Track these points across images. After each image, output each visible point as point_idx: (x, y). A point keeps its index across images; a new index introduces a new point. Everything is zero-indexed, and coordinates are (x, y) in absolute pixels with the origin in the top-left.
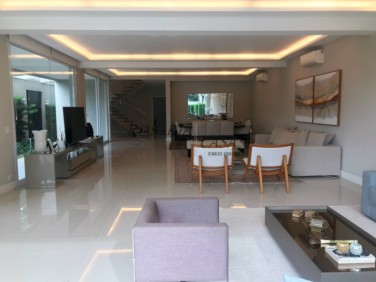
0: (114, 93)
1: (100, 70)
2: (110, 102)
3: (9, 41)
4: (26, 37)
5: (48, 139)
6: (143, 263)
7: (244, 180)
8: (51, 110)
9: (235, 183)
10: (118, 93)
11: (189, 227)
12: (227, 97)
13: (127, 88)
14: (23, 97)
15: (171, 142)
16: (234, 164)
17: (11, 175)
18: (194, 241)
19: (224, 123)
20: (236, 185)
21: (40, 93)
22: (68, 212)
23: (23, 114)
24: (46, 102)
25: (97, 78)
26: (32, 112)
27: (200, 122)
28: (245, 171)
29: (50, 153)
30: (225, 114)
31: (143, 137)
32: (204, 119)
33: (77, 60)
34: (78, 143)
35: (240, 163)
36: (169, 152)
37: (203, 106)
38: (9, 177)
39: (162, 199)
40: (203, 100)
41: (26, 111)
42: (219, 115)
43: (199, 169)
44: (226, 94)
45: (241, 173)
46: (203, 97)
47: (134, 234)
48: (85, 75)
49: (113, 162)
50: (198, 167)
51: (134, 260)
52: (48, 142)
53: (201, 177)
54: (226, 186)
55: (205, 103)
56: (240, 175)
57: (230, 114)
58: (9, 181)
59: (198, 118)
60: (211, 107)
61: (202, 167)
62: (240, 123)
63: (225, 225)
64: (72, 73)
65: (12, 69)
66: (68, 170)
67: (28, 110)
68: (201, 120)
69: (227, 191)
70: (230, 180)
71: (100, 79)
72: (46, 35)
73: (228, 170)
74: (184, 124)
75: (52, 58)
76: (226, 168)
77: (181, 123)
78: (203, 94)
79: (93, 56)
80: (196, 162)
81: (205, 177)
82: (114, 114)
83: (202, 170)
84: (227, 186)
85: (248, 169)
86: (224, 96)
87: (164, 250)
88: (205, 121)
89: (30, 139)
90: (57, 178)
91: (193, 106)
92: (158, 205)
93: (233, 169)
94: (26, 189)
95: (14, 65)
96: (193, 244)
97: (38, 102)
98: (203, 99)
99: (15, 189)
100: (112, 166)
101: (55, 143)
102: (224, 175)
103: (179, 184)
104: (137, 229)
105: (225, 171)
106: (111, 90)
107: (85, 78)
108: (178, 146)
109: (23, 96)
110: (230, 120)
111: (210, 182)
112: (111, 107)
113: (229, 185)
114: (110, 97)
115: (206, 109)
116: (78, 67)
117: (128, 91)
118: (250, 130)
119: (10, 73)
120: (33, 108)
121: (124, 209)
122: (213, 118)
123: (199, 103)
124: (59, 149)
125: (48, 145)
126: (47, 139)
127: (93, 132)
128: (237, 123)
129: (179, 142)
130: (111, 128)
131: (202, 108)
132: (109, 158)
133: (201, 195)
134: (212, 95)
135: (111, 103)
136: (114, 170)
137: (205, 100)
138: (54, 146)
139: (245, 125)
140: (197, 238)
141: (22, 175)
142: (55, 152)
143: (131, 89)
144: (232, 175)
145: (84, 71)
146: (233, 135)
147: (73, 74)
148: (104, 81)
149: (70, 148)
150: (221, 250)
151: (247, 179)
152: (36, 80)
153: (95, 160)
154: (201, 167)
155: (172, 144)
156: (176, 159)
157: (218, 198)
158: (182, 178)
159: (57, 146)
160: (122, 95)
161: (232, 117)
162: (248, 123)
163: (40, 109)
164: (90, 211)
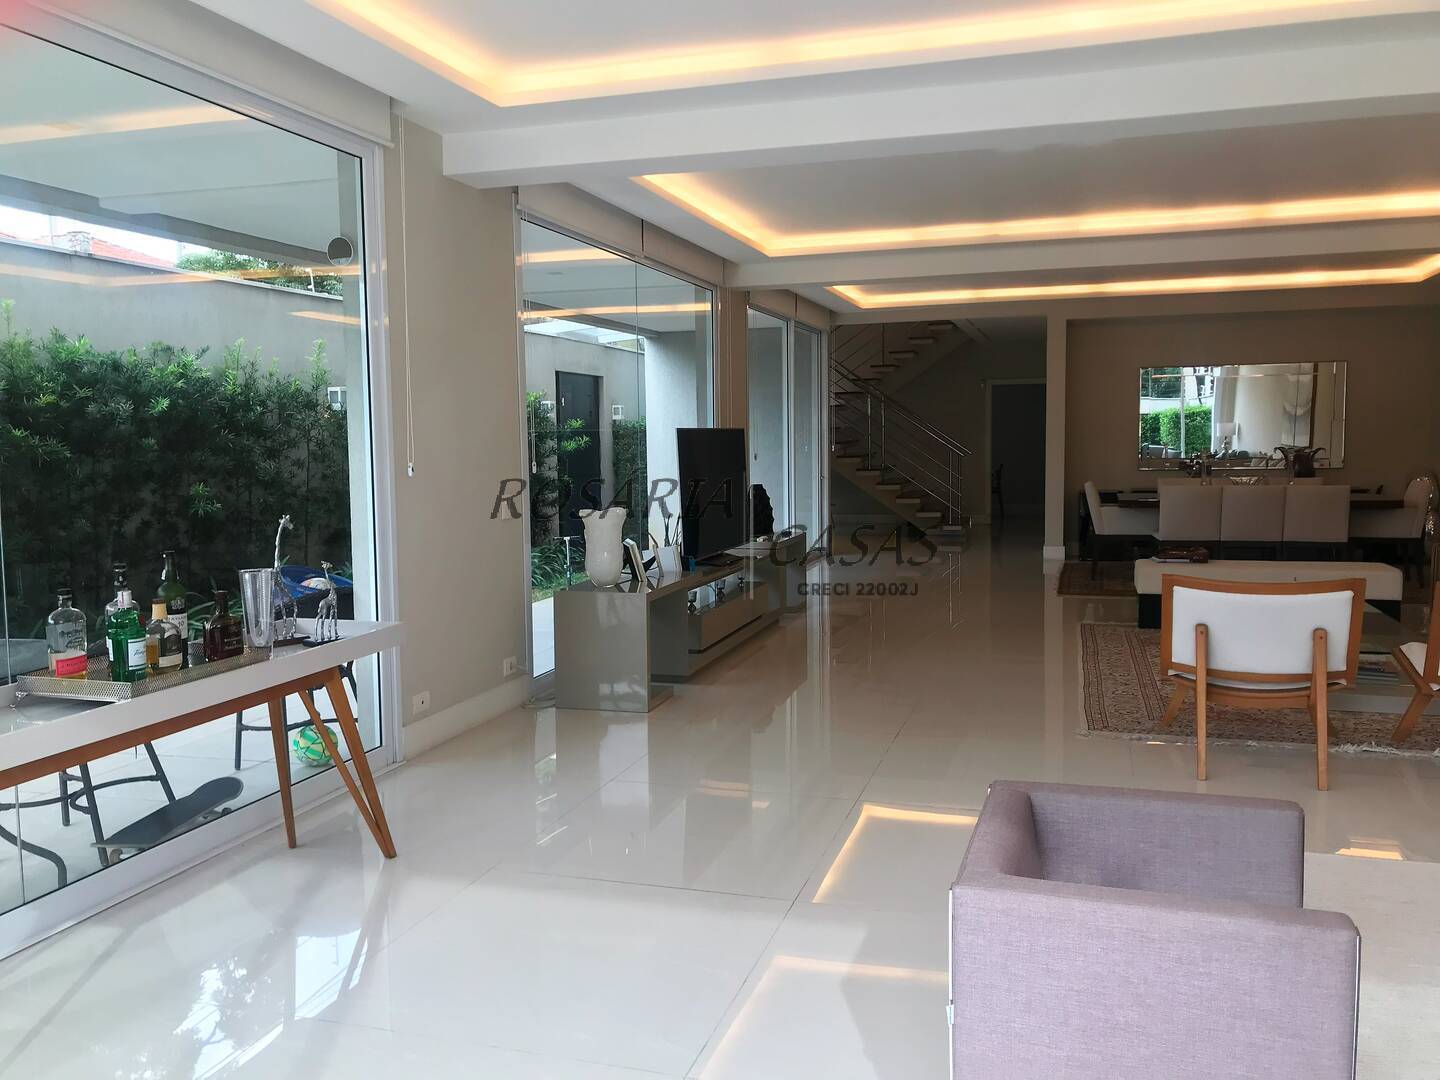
0: (845, 377)
1: (801, 292)
2: (830, 407)
3: (518, 207)
4: (570, 191)
5: (628, 540)
6: (987, 1030)
7: (1401, 736)
8: (632, 439)
9: (1359, 749)
10: (860, 375)
11: (1181, 913)
12: (1315, 378)
13: (893, 355)
14: (545, 396)
15: (1065, 565)
16: (1360, 669)
17: (513, 659)
18: (1201, 970)
19: (1302, 489)
20: (1366, 755)
21: (596, 381)
22: (684, 802)
23: (543, 452)
24: (615, 411)
25: (787, 320)
26: (571, 445)
27: (1192, 486)
28: (1411, 699)
29: (633, 589)
30: (1307, 451)
31: (951, 539)
32: (1209, 473)
33: (724, 259)
34: (721, 555)
35: (1385, 663)
36: (1054, 604)
37: (1203, 418)
38: (506, 664)
39: (1055, 788)
40: (1199, 395)
41: (552, 444)
42: (1279, 455)
43: (1195, 681)
44: (1308, 366)
45: (1392, 705)
46: (1200, 381)
47: (954, 909)
48: (750, 312)
49: (834, 630)
50: (1192, 670)
51: (950, 1010)
52: (626, 549)
53: (1204, 711)
54: (1319, 757)
55: (1210, 403)
56: (1380, 714)
57: (1328, 451)
58: (507, 676)
59: (1184, 467)
60: (1237, 420)
61: (1210, 672)
62: (1379, 491)
63: (1345, 921)
64: (706, 307)
65: (525, 301)
66: (690, 652)
67: (560, 438)
68: (1198, 474)
69: (1323, 778)
70: (1336, 736)
71: (798, 324)
72: (632, 178)
73: (1328, 692)
74: (1121, 492)
75: (646, 257)
76: (1321, 682)
77: (1111, 488)
78: (1202, 369)
79: (778, 243)
80: (1183, 650)
81: (1219, 714)
82: (842, 453)
83: (1209, 685)
84: (1322, 756)
85: (1423, 692)
86: (1299, 375)
87: (1072, 990)
88: (1213, 480)
89: (567, 539)
90: (654, 678)
91: (1156, 418)
92: (1038, 810)
93: (1353, 686)
94: (557, 708)
95: (529, 287)
96: (1196, 983)
97: (591, 412)
98: (1199, 390)
99: (523, 708)
100: (833, 647)
101: (648, 555)
102: (1312, 710)
103: (1105, 733)
104: (968, 894)
105: (1312, 696)
106: (838, 366)
107: (751, 325)
108: (1093, 579)
109: (546, 390)
110: (1330, 476)
111: (1240, 737)
112: (834, 426)
113: (1329, 755)
114: (830, 391)
115: (1216, 430)
116: (727, 286)
117: (898, 366)
118: (1426, 520)
119: (519, 314)
120: (576, 433)
121: (871, 811)
122: (1248, 466)
123: (1183, 403)
124: (662, 575)
125: (628, 560)
126: (623, 540)
127: (771, 520)
128: (1365, 491)
129: (1100, 564)
130: (831, 505)
131: (1196, 425)
132: (822, 614)
133: (1202, 788)
134: (1244, 370)
135: (833, 413)
136: (838, 662)
137: (1208, 391)
138: (648, 565)
139: (1405, 498)
140: (1217, 960)
141: (544, 660)
142: (650, 585)
143: (911, 355)
144: (1342, 712)
145: (745, 297)
146: (1346, 541)
147: (710, 308)
148: (812, 329)
149: (696, 573)
150: (1325, 1027)
151: (1419, 733)
152: (587, 336)
153: (777, 621)
154: (1205, 673)
155: (1066, 571)
156: (1088, 633)
157: (1302, 806)
158: (1116, 711)
159: (655, 564)
160: (872, 382)
161: (1337, 463)
162: (1420, 490)
163: (595, 437)
164: (755, 804)
